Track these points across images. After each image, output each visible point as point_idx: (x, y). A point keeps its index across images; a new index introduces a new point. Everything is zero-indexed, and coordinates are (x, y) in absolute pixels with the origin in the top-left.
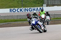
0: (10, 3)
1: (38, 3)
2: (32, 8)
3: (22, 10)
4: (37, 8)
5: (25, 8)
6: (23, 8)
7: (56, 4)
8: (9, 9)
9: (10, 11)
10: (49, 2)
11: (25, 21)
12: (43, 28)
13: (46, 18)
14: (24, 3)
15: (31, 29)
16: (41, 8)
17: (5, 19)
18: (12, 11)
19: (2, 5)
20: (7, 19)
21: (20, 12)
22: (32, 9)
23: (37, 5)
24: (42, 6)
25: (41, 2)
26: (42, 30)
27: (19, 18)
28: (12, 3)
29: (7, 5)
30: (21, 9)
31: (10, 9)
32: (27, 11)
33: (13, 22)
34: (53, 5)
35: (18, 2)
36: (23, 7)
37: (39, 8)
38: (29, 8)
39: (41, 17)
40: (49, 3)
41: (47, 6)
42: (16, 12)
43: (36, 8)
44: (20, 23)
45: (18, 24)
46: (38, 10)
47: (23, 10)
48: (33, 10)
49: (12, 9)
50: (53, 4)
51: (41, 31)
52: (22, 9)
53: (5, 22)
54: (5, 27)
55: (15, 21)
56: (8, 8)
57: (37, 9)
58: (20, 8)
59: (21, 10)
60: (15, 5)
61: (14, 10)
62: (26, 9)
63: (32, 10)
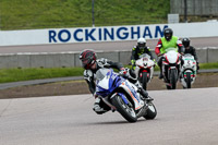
0: (49, 8)
1: (151, 10)
2: (129, 27)
3: (93, 35)
4: (147, 28)
5: (102, 28)
6: (97, 28)
7: (213, 13)
8: (46, 31)
9: (50, 37)
10: (189, 5)
12: (139, 104)
13: (182, 63)
14: (99, 9)
15: (98, 108)
16: (162, 26)
17: (33, 67)
18: (56, 38)
19: (21, 16)
20: (39, 69)
21: (84, 41)
22: (129, 31)
23: (147, 16)
24: (165, 19)
25: (161, 5)
26: (137, 112)
28: (56, 11)
29: (40, 18)
30: (90, 29)
31: (50, 32)
32: (112, 37)
33: (59, 79)
34: (203, 16)
35: (78, 5)
36: (97, 24)
37: (152, 28)
38: (116, 28)
39: (166, 61)
40: (189, 10)
41: (181, 21)
42: (72, 40)
43: (143, 27)
45: (78, 84)
46: (150, 35)
47: (96, 35)
48: (133, 33)
49: (57, 31)
50: (204, 13)
51: (134, 115)
52: (93, 30)
53: (32, 77)
54: (33, 96)
55: (67, 75)
56: (44, 27)
57: (147, 33)
58: (84, 29)
59: (88, 35)
60: (69, 17)
61: (65, 36)
62: (106, 31)
63: (127, 34)
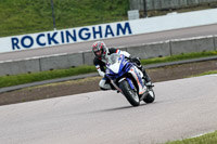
0: (9, 16)
1: (111, 9)
2: (90, 28)
3: (55, 38)
4: (108, 27)
5: (64, 31)
6: (59, 32)
7: (172, 5)
9: (14, 44)
11: (68, 75)
14: (59, 12)
16: (123, 24)
18: (19, 44)
20: (5, 77)
21: (47, 45)
22: (91, 31)
23: (107, 14)
24: (125, 16)
25: (120, 3)
26: (140, 96)
27: (46, 67)
28: (16, 18)
30: (52, 33)
31: (13, 39)
32: (75, 39)
33: (25, 85)
34: (162, 11)
35: (37, 10)
36: (59, 27)
37: (114, 26)
38: (78, 29)
40: (148, 5)
41: (141, 17)
42: (36, 45)
43: (104, 26)
46: (112, 33)
47: (58, 38)
48: (95, 33)
49: (20, 37)
52: (56, 34)
55: (34, 81)
57: (109, 31)
58: (46, 33)
59: (51, 39)
62: (67, 32)
63: (89, 35)
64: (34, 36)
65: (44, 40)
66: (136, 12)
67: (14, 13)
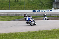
14: (41, 7)
16: (51, 10)
23: (49, 8)
25: (51, 7)
26: (33, 24)
27: (37, 15)
29: (31, 8)
34: (58, 9)
35: (38, 6)
37: (49, 10)
38: (43, 10)
42: (36, 12)
43: (48, 10)
44: (38, 18)
47: (40, 11)
49: (34, 10)
57: (49, 11)
59: (39, 11)
63: (45, 11)
64: (36, 10)
65: (38, 11)
66: (53, 8)
67: (34, 6)
